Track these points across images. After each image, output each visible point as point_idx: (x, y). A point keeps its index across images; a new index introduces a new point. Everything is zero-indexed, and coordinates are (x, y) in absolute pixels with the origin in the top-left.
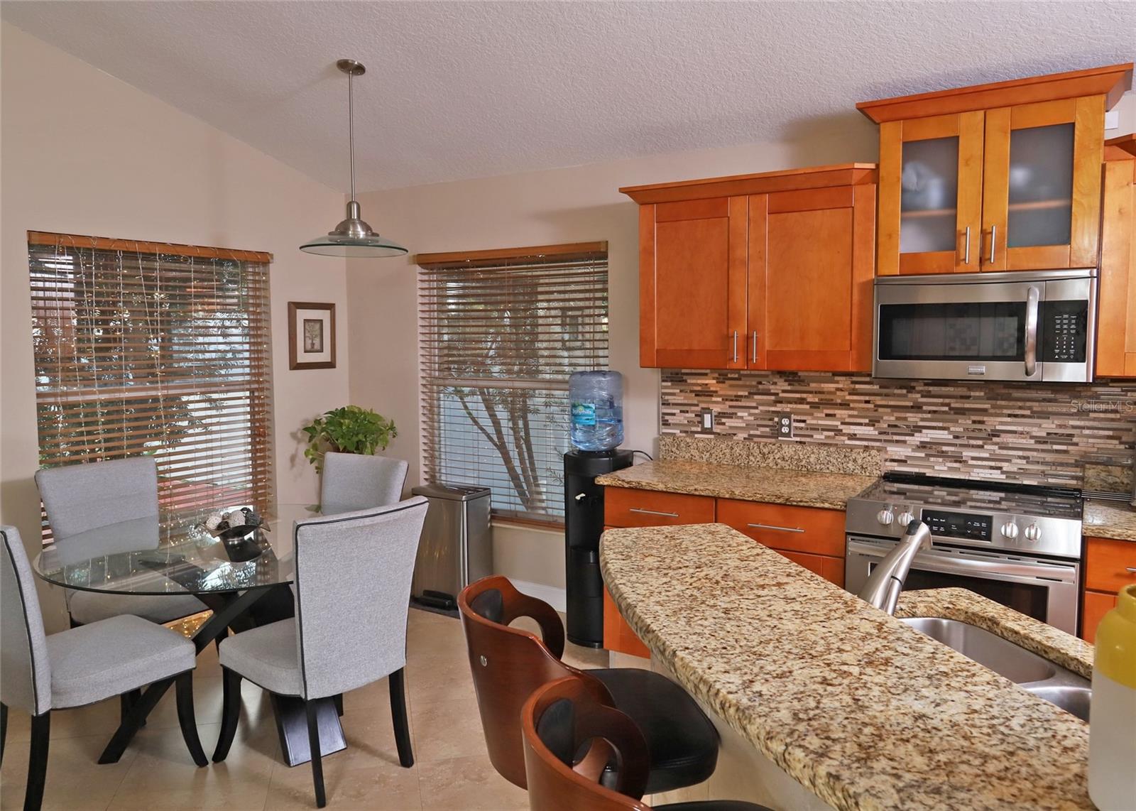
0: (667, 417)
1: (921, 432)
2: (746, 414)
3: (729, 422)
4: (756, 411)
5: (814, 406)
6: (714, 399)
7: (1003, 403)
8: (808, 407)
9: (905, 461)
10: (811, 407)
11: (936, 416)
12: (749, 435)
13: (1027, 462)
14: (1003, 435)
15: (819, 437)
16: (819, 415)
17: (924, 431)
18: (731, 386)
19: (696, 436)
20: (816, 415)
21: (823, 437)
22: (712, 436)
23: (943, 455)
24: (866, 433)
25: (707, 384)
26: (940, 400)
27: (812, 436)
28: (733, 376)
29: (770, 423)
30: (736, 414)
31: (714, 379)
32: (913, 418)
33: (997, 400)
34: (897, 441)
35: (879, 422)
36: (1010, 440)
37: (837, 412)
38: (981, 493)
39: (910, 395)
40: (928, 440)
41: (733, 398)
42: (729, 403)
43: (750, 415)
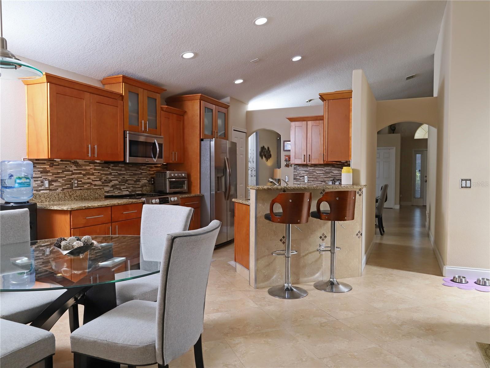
1: (112, 182)
2: (61, 180)
3: (55, 184)
4: (65, 178)
5: (84, 175)
6: (49, 174)
8: (82, 175)
9: (108, 192)
11: (115, 176)
12: (63, 189)
13: (133, 188)
14: (129, 181)
15: (86, 186)
17: (113, 181)
18: (55, 168)
19: (41, 191)
20: (85, 178)
21: (87, 186)
22: (48, 191)
23: (117, 188)
24: (99, 183)
25: (45, 168)
26: (116, 171)
27: (83, 187)
28: (56, 164)
29: (70, 183)
30: (58, 180)
31: (48, 165)
32: (110, 177)
34: (107, 185)
35: (101, 179)
37: (91, 177)
39: (109, 170)
40: (113, 184)
41: (56, 173)
42: (55, 176)
43: (63, 180)
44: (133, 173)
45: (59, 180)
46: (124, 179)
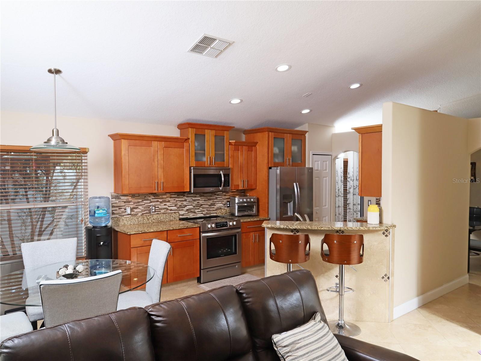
0: (114, 211)
1: (186, 207)
3: (136, 210)
4: (144, 206)
5: (161, 202)
6: (131, 203)
7: (203, 197)
8: (159, 203)
9: (183, 215)
10: (160, 203)
11: (190, 202)
12: (142, 214)
13: (208, 211)
15: (163, 211)
16: (162, 205)
17: (187, 206)
18: (136, 199)
19: (125, 216)
22: (130, 216)
23: (191, 212)
24: (174, 208)
25: (128, 199)
26: (190, 198)
27: (160, 211)
28: (136, 195)
29: (149, 209)
32: (185, 203)
34: (181, 210)
35: (177, 205)
36: (204, 206)
37: (167, 203)
38: (199, 220)
39: (184, 197)
40: (188, 208)
41: (137, 202)
42: (135, 204)
43: (142, 207)
44: (207, 198)
45: (139, 207)
46: (198, 204)
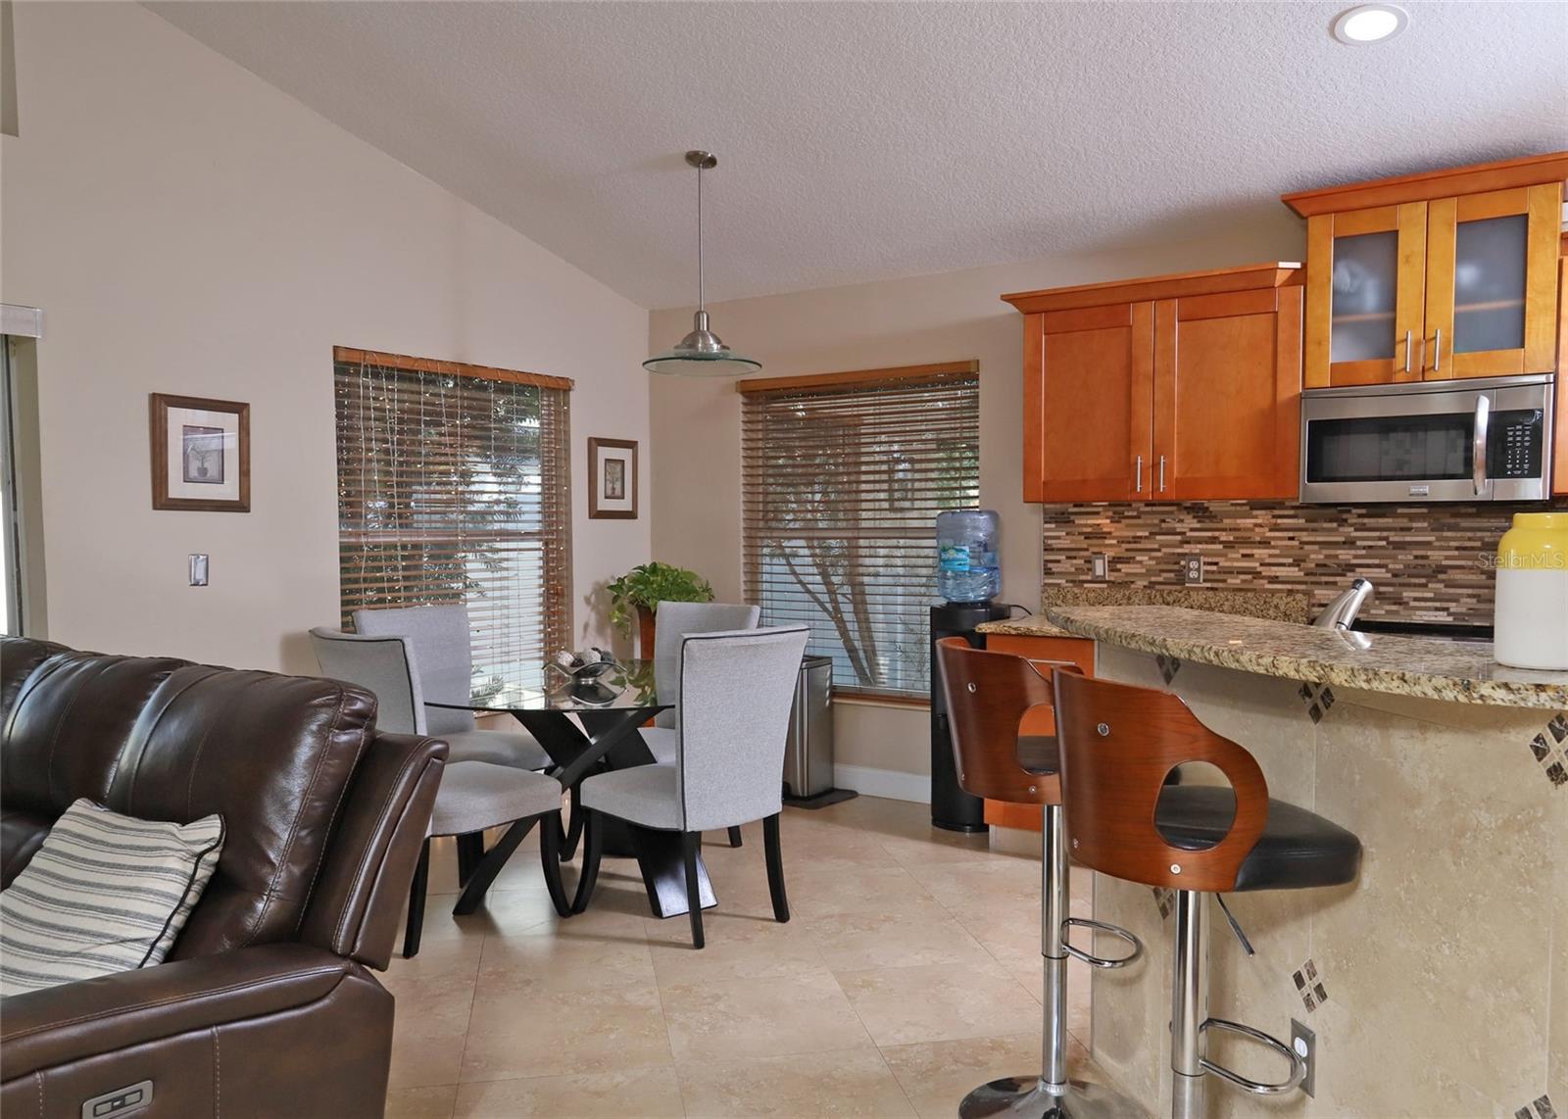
0: (1050, 565)
1: (1354, 571)
2: (1146, 558)
3: (1125, 568)
4: (1159, 554)
5: (1228, 545)
6: (1107, 542)
7: (1449, 534)
8: (1221, 547)
10: (1224, 547)
11: (1372, 552)
12: (1150, 583)
13: (1478, 601)
14: (1450, 571)
15: (1235, 581)
16: (1234, 556)
18: (1128, 526)
19: (1086, 585)
20: (1230, 556)
21: (1238, 581)
22: (1105, 585)
24: (1291, 574)
25: (1099, 525)
26: (1377, 534)
27: (1224, 581)
28: (1130, 514)
29: (1176, 567)
30: (1134, 558)
31: (1107, 518)
32: (1345, 555)
33: (1442, 530)
34: (1327, 583)
35: (1304, 561)
36: (1458, 577)
37: (1255, 551)
39: (1341, 529)
41: (1131, 540)
42: (1125, 546)
43: (1151, 558)
46: (1420, 562)
